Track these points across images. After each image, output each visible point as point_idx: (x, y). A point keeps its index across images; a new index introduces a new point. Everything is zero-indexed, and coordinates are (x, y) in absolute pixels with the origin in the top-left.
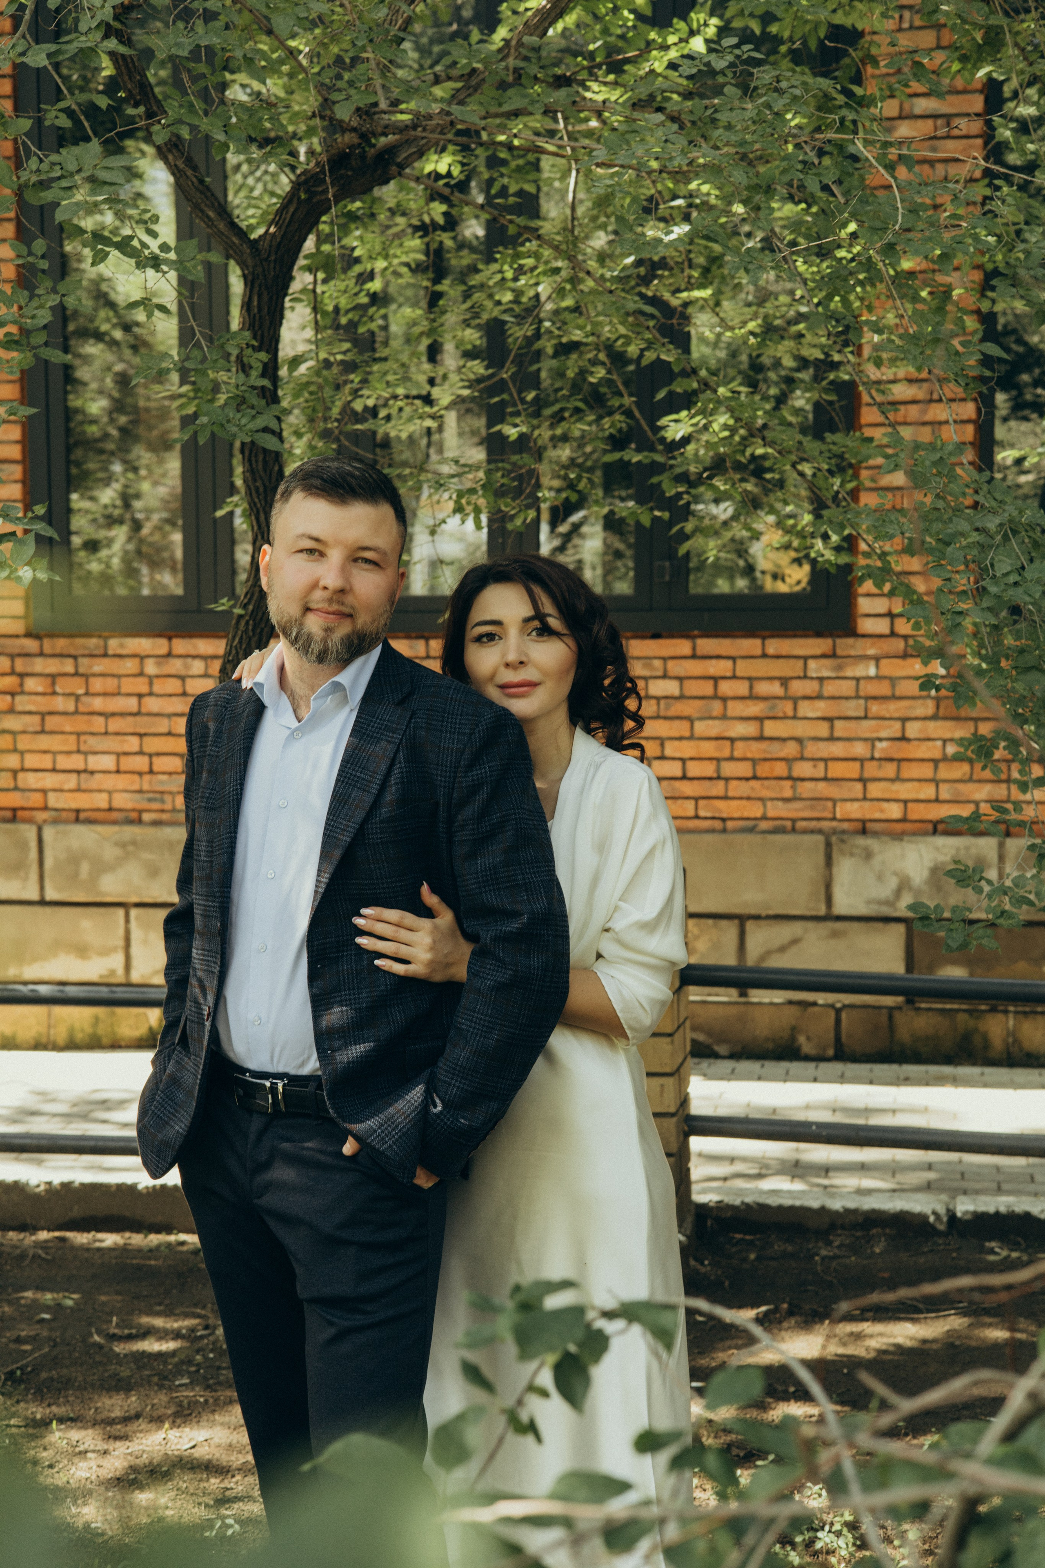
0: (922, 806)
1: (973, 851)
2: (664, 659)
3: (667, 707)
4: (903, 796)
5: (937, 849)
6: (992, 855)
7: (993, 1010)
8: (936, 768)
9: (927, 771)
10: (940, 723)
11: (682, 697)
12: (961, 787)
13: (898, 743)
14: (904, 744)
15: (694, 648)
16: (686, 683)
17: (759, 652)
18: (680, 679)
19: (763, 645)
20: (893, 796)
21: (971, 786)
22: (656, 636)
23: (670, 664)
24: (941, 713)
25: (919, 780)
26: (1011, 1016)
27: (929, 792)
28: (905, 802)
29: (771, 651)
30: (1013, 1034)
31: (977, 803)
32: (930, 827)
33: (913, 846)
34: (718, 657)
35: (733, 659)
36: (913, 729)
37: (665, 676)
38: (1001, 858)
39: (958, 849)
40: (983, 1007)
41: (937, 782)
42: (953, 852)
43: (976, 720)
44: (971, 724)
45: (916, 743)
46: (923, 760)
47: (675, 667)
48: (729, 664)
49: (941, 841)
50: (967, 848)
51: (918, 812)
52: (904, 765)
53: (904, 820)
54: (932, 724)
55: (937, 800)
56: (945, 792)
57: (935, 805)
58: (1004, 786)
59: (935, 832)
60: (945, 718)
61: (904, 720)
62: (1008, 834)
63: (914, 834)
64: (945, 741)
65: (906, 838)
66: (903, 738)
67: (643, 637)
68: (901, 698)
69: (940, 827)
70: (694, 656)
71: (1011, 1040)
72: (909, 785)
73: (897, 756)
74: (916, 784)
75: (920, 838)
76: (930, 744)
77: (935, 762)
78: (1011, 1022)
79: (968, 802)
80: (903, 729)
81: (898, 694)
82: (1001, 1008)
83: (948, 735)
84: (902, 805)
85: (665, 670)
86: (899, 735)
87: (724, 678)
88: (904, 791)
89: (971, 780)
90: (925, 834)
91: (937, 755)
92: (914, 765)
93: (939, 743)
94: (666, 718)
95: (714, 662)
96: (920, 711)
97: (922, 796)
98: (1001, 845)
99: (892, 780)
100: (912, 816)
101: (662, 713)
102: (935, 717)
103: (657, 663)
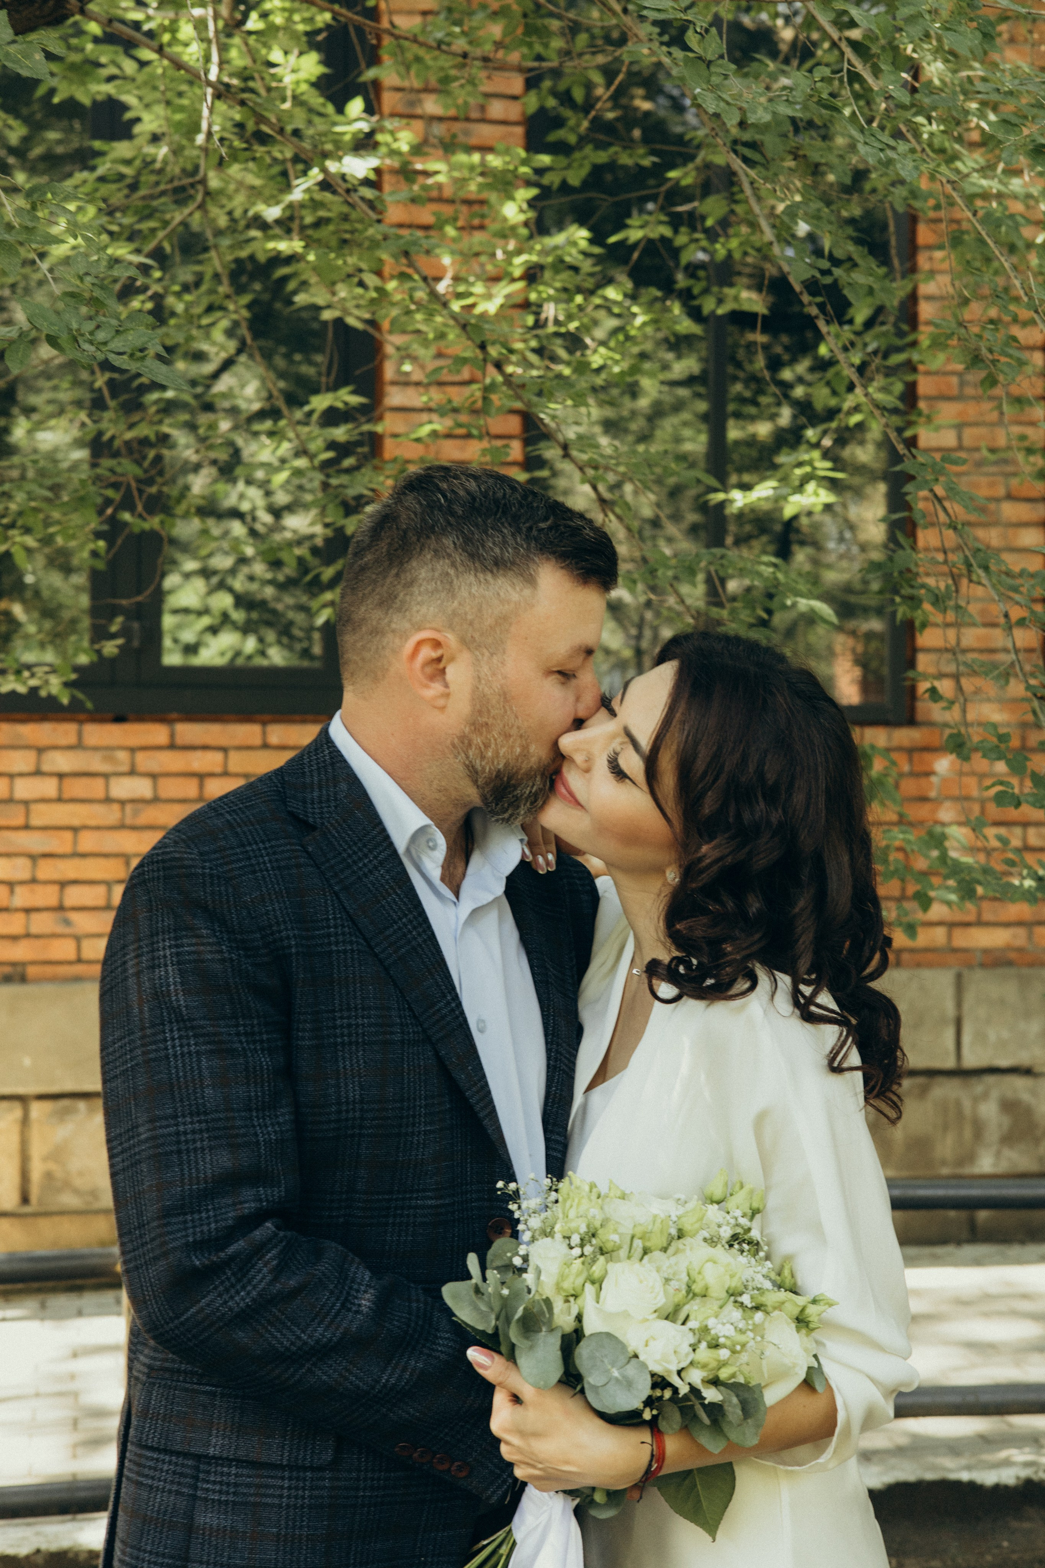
2: (133, 750)
3: (136, 814)
11: (156, 800)
15: (172, 735)
16: (162, 782)
17: (258, 741)
18: (154, 776)
19: (264, 734)
22: (120, 719)
23: (140, 757)
29: (274, 739)
34: (205, 748)
35: (224, 750)
37: (133, 772)
47: (145, 761)
48: (218, 756)
67: (102, 720)
70: (172, 746)
85: (133, 765)
87: (212, 775)
94: (134, 828)
95: (199, 754)
101: (128, 821)
103: (122, 755)
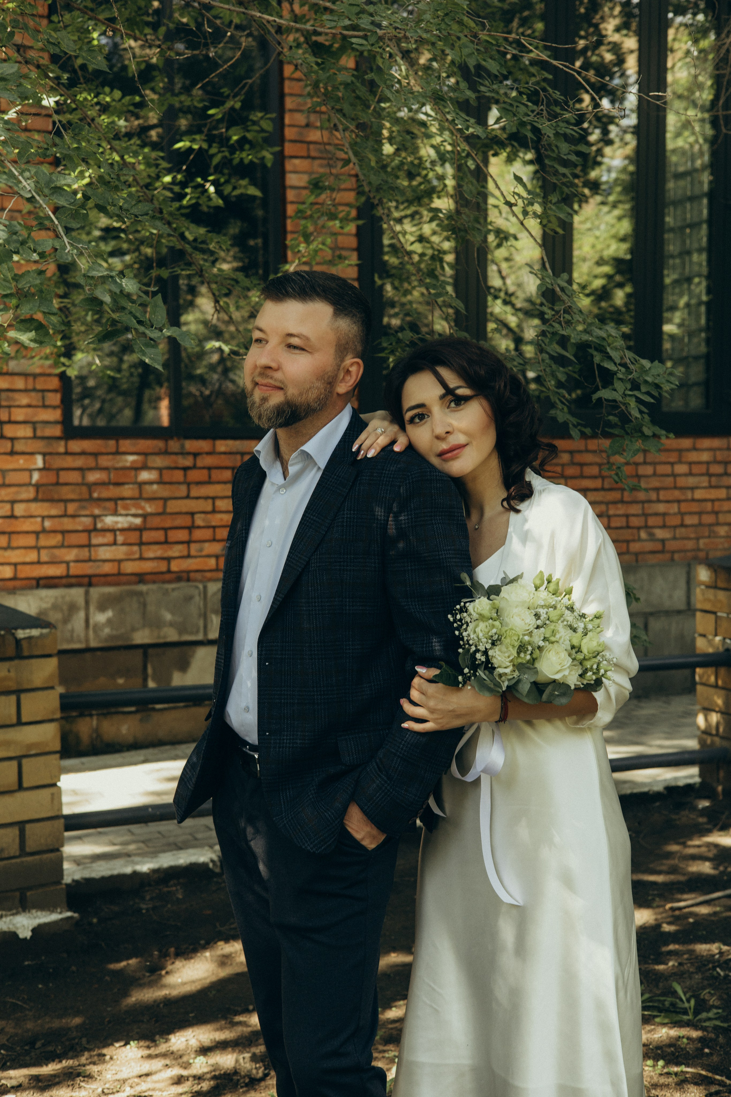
0: (28, 568)
1: (68, 599)
4: (14, 560)
5: (41, 599)
6: (81, 601)
7: (82, 715)
8: (37, 538)
9: (31, 541)
10: (39, 504)
12: (57, 552)
13: (8, 520)
14: (13, 521)
20: (7, 561)
21: (63, 551)
24: (40, 496)
25: (25, 548)
26: (95, 718)
27: (32, 556)
28: (15, 565)
30: (97, 730)
31: (68, 563)
32: (34, 583)
33: (23, 598)
36: (20, 509)
38: (87, 603)
39: (56, 598)
40: (74, 714)
41: (38, 549)
42: (53, 600)
43: (66, 501)
44: (62, 505)
45: (22, 520)
46: (27, 532)
49: (44, 593)
50: (63, 597)
51: (25, 572)
52: (14, 537)
53: (15, 578)
54: (33, 506)
55: (39, 562)
56: (45, 556)
57: (37, 566)
58: (86, 550)
59: (38, 586)
60: (43, 500)
61: (13, 502)
62: (90, 585)
63: (23, 588)
64: (43, 518)
65: (18, 592)
66: (12, 516)
68: (10, 486)
69: (41, 582)
71: (94, 735)
72: (18, 552)
73: (9, 530)
74: (23, 551)
75: (29, 592)
76: (32, 520)
77: (37, 534)
78: (95, 722)
79: (61, 562)
80: (12, 509)
81: (7, 482)
82: (86, 713)
83: (46, 513)
84: (13, 567)
86: (9, 513)
88: (15, 556)
89: (62, 546)
90: (31, 588)
91: (38, 528)
92: (21, 536)
93: (39, 519)
96: (24, 496)
97: (28, 559)
98: (87, 593)
99: (5, 549)
100: (21, 575)
102: (35, 500)
